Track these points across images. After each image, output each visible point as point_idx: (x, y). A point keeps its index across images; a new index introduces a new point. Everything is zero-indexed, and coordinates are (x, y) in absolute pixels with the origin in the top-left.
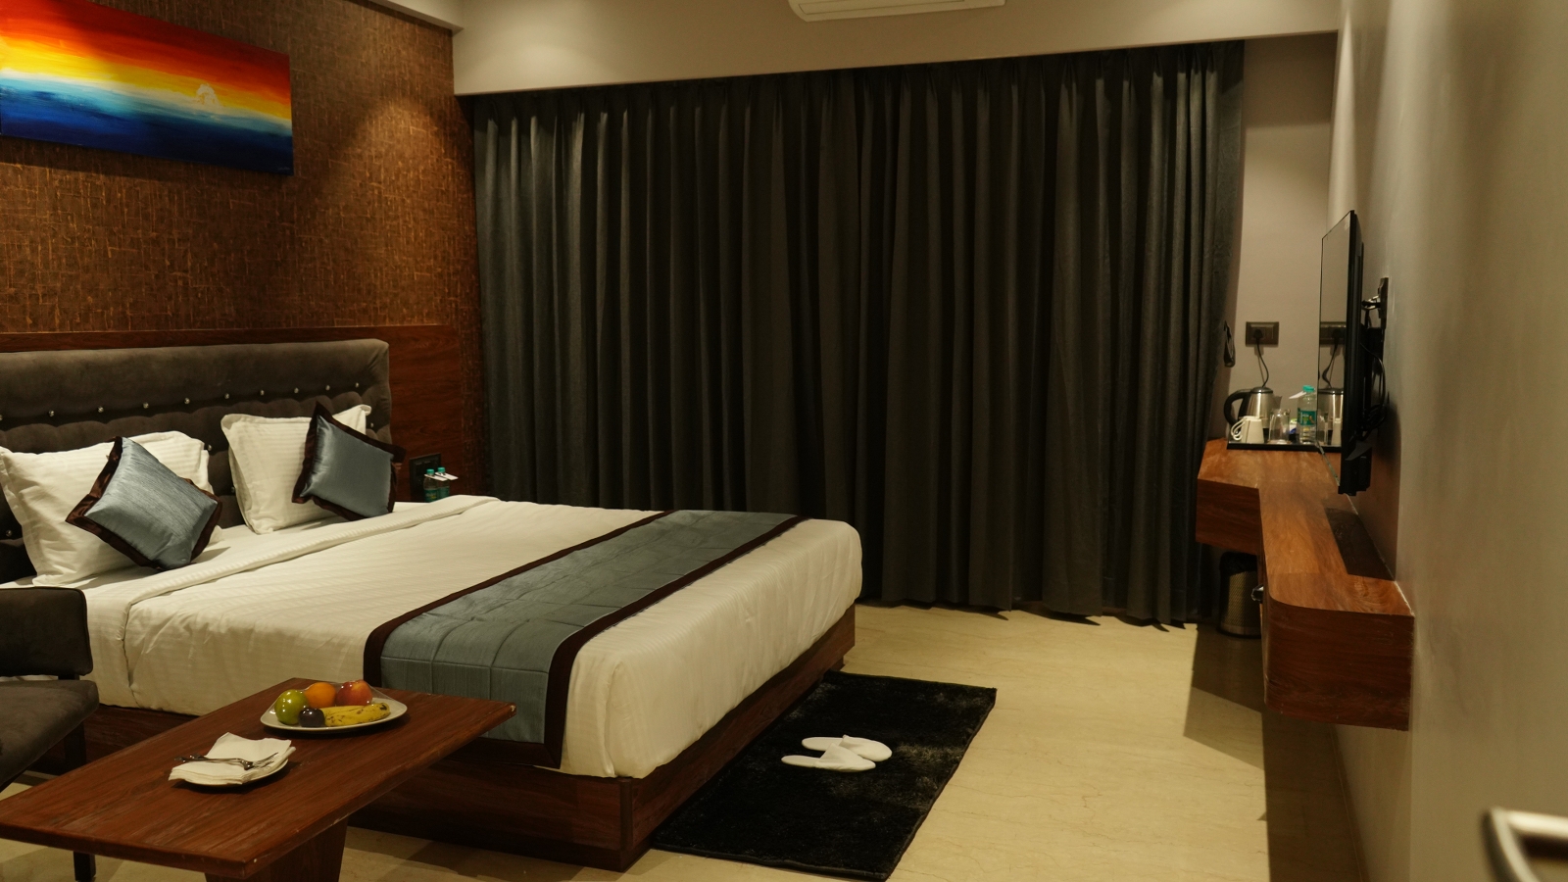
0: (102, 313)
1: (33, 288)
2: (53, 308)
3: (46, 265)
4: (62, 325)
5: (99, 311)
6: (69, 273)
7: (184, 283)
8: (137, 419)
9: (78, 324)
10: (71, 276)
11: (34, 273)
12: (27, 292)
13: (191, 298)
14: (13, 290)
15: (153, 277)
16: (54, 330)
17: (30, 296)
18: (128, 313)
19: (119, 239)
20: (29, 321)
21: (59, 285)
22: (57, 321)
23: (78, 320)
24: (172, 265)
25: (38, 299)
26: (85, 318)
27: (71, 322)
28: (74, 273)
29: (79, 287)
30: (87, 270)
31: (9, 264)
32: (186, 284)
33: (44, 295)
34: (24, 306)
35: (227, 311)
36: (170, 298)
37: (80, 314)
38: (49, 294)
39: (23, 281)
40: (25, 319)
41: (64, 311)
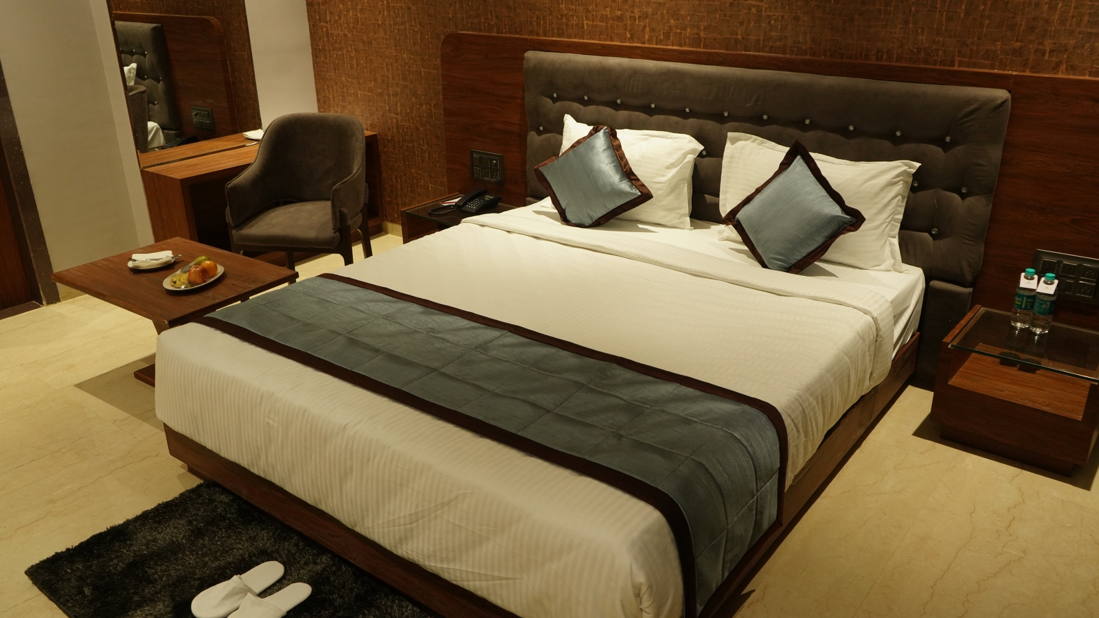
0: (681, 33)
1: (633, 12)
2: (645, 27)
4: (650, 41)
5: (678, 31)
7: (757, 11)
8: (674, 119)
9: (661, 40)
12: (628, 14)
13: (764, 25)
14: (620, 12)
15: (728, 5)
16: (644, 43)
17: (631, 17)
18: (702, 34)
20: (629, 36)
21: (650, 10)
22: (647, 37)
23: (662, 37)
25: (635, 19)
26: (667, 36)
27: (657, 38)
29: (665, 11)
32: (759, 11)
33: (639, 17)
34: (626, 24)
35: (801, 39)
36: (741, 24)
37: (664, 33)
38: (644, 16)
39: (627, 7)
40: (625, 33)
41: (653, 30)
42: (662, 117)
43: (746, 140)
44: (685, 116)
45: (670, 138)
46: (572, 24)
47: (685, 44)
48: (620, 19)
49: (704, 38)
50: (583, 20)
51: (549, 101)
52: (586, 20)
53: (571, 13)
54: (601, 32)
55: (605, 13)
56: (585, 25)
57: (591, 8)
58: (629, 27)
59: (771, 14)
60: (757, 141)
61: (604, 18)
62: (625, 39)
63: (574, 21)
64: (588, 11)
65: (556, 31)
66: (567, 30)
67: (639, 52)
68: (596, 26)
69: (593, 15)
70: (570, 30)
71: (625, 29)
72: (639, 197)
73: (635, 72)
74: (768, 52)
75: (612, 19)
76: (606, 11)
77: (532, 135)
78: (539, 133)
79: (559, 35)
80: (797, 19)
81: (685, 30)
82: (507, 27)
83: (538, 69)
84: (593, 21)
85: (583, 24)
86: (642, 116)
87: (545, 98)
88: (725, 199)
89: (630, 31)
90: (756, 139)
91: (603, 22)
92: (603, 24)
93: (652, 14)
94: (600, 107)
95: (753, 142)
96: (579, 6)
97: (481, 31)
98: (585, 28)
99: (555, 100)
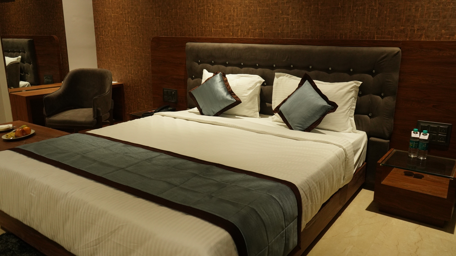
0: (254, 32)
1: (233, 23)
2: (238, 30)
3: (237, 16)
4: (241, 35)
5: (253, 31)
6: (244, 18)
7: (287, 20)
9: (246, 35)
10: (244, 19)
11: (234, 19)
12: (231, 25)
13: (290, 26)
14: (227, 24)
16: (238, 36)
17: (232, 26)
18: (263, 31)
19: (262, 4)
20: (231, 34)
21: (240, 22)
22: (239, 34)
23: (246, 34)
24: (282, 13)
25: (234, 27)
26: (248, 33)
27: (244, 34)
28: (245, 18)
29: (247, 22)
30: (250, 16)
31: (227, 16)
32: (288, 20)
33: (236, 26)
34: (230, 29)
35: (306, 31)
36: (280, 26)
37: (247, 32)
38: (238, 25)
39: (230, 22)
40: (230, 33)
41: (242, 31)
42: (246, 68)
43: (283, 76)
44: (256, 67)
45: (250, 77)
46: (207, 30)
47: (256, 36)
48: (227, 27)
49: (264, 33)
50: (212, 29)
51: (197, 64)
52: (213, 28)
53: (206, 26)
54: (219, 33)
55: (221, 25)
56: (213, 31)
57: (215, 23)
58: (231, 30)
59: (293, 21)
60: (288, 76)
61: (221, 27)
62: (230, 35)
63: (208, 29)
64: (214, 24)
65: (200, 34)
66: (205, 33)
67: (236, 40)
68: (217, 31)
69: (216, 26)
70: (206, 33)
71: (230, 31)
72: (235, 102)
73: (234, 49)
74: (293, 38)
75: (224, 27)
76: (222, 24)
77: (190, 80)
78: (193, 79)
79: (201, 35)
80: (304, 22)
81: (256, 30)
82: (179, 33)
83: (192, 50)
84: (216, 29)
85: (212, 30)
86: (237, 68)
87: (195, 62)
88: (274, 103)
89: (232, 32)
90: (288, 75)
91: (220, 29)
92: (220, 30)
93: (242, 24)
94: (219, 65)
95: (287, 77)
96: (210, 22)
97: (168, 35)
98: (213, 32)
99: (199, 64)
